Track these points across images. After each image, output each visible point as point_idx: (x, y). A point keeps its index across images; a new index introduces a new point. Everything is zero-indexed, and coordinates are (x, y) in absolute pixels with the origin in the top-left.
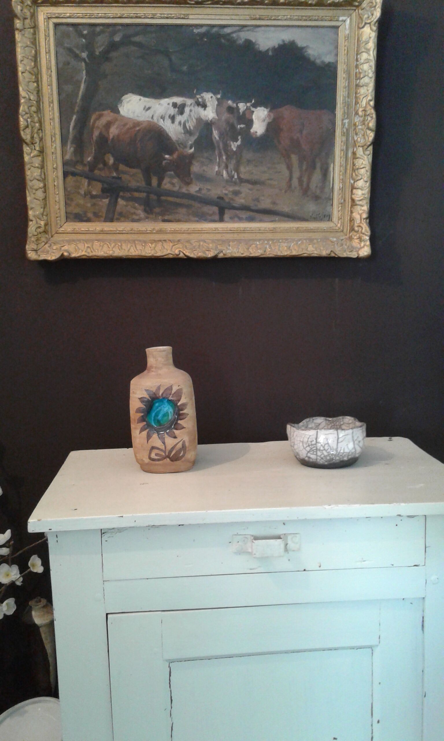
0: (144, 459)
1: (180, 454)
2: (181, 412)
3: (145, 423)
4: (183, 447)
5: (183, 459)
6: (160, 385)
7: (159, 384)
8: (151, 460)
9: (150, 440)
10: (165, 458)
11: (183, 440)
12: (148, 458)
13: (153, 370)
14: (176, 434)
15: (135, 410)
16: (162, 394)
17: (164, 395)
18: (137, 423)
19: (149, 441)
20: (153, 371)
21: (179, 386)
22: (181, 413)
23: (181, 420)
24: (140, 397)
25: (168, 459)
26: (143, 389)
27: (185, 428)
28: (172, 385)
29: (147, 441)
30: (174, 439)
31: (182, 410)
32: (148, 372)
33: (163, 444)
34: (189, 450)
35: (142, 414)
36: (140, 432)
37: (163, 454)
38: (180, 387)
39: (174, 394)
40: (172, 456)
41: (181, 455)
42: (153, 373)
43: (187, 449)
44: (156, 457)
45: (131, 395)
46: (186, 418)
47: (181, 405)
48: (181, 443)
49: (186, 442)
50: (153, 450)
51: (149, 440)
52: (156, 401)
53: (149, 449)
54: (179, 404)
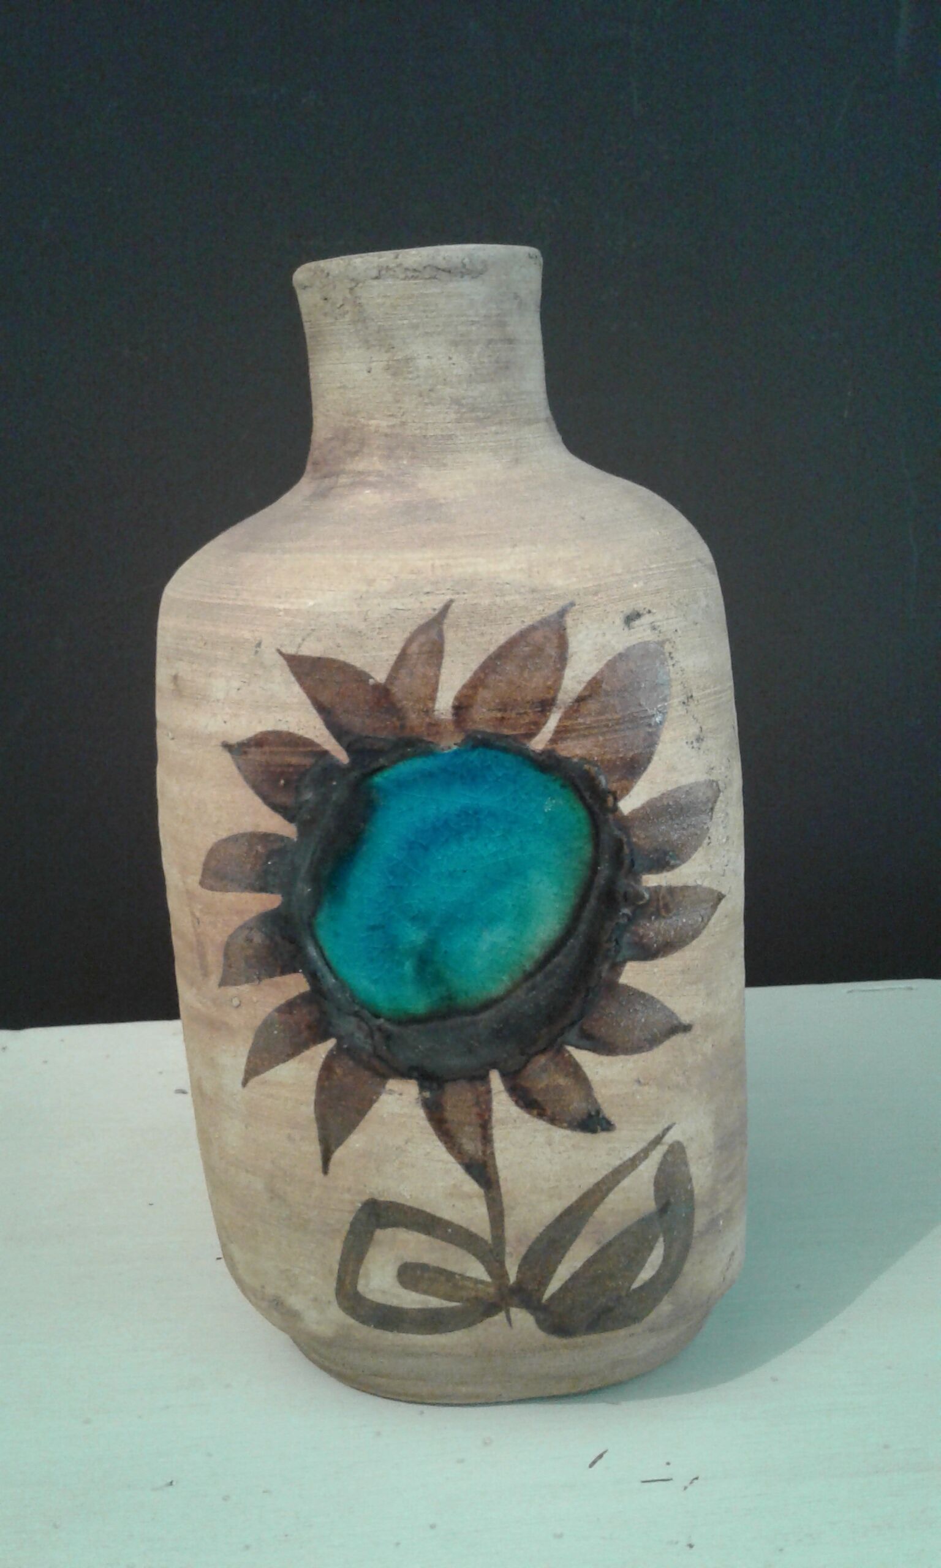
0: (295, 1301)
1: (641, 1266)
2: (652, 880)
3: (296, 984)
4: (664, 1208)
5: (665, 1307)
6: (447, 607)
7: (435, 603)
8: (364, 1320)
9: (356, 1141)
10: (490, 1308)
11: (670, 1138)
12: (332, 1297)
13: (371, 463)
14: (602, 1094)
15: (197, 860)
16: (461, 708)
17: (482, 717)
18: (223, 983)
19: (338, 1154)
20: (361, 481)
21: (631, 619)
22: (656, 890)
23: (647, 953)
24: (245, 728)
25: (523, 1319)
26: (270, 656)
27: (686, 1028)
28: (562, 613)
29: (314, 1149)
30: (579, 1137)
31: (662, 862)
32: (322, 495)
33: (471, 1186)
34: (713, 1222)
35: (272, 901)
36: (252, 1071)
37: (476, 1270)
38: (641, 633)
39: (581, 700)
40: (564, 1288)
41: (646, 1274)
42: (368, 497)
43: (701, 1219)
44: (411, 1300)
45: (163, 712)
46: (696, 934)
47: (655, 811)
48: (648, 1169)
49: (692, 1152)
50: (380, 1234)
51: (340, 1142)
52: (406, 768)
53: (343, 1217)
54: (628, 805)
